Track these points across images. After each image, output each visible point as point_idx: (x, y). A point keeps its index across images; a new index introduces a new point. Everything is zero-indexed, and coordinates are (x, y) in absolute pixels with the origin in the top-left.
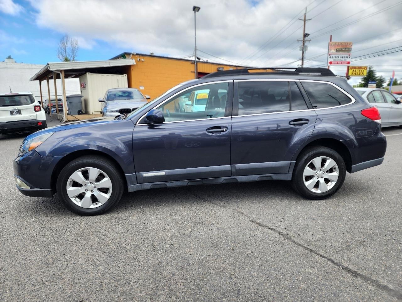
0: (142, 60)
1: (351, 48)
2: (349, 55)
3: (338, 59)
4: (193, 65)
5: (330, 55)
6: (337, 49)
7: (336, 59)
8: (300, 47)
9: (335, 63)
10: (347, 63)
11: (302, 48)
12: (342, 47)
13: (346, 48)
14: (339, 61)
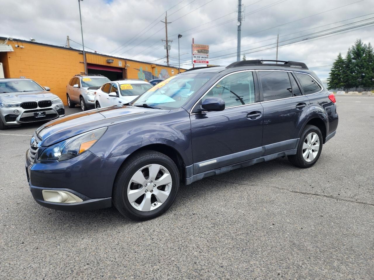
0: (21, 46)
1: (208, 50)
2: (207, 56)
3: (199, 58)
4: (81, 56)
5: (193, 55)
6: (198, 50)
7: (198, 58)
8: (164, 46)
9: (198, 62)
10: (206, 62)
11: (166, 47)
12: (202, 49)
13: (205, 50)
14: (201, 60)
